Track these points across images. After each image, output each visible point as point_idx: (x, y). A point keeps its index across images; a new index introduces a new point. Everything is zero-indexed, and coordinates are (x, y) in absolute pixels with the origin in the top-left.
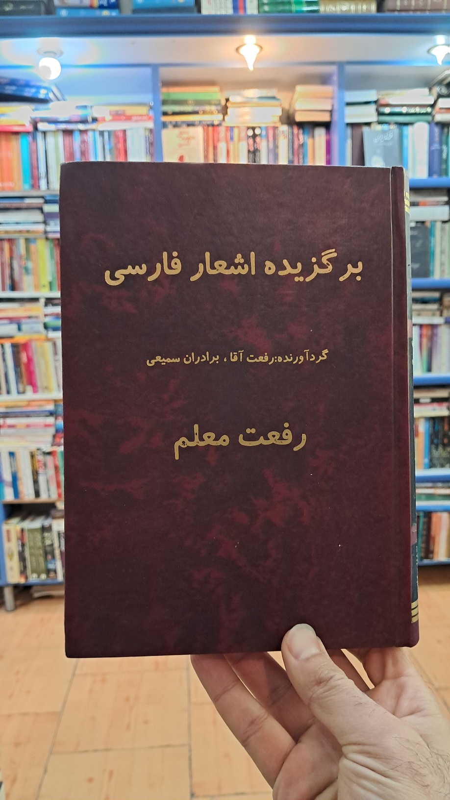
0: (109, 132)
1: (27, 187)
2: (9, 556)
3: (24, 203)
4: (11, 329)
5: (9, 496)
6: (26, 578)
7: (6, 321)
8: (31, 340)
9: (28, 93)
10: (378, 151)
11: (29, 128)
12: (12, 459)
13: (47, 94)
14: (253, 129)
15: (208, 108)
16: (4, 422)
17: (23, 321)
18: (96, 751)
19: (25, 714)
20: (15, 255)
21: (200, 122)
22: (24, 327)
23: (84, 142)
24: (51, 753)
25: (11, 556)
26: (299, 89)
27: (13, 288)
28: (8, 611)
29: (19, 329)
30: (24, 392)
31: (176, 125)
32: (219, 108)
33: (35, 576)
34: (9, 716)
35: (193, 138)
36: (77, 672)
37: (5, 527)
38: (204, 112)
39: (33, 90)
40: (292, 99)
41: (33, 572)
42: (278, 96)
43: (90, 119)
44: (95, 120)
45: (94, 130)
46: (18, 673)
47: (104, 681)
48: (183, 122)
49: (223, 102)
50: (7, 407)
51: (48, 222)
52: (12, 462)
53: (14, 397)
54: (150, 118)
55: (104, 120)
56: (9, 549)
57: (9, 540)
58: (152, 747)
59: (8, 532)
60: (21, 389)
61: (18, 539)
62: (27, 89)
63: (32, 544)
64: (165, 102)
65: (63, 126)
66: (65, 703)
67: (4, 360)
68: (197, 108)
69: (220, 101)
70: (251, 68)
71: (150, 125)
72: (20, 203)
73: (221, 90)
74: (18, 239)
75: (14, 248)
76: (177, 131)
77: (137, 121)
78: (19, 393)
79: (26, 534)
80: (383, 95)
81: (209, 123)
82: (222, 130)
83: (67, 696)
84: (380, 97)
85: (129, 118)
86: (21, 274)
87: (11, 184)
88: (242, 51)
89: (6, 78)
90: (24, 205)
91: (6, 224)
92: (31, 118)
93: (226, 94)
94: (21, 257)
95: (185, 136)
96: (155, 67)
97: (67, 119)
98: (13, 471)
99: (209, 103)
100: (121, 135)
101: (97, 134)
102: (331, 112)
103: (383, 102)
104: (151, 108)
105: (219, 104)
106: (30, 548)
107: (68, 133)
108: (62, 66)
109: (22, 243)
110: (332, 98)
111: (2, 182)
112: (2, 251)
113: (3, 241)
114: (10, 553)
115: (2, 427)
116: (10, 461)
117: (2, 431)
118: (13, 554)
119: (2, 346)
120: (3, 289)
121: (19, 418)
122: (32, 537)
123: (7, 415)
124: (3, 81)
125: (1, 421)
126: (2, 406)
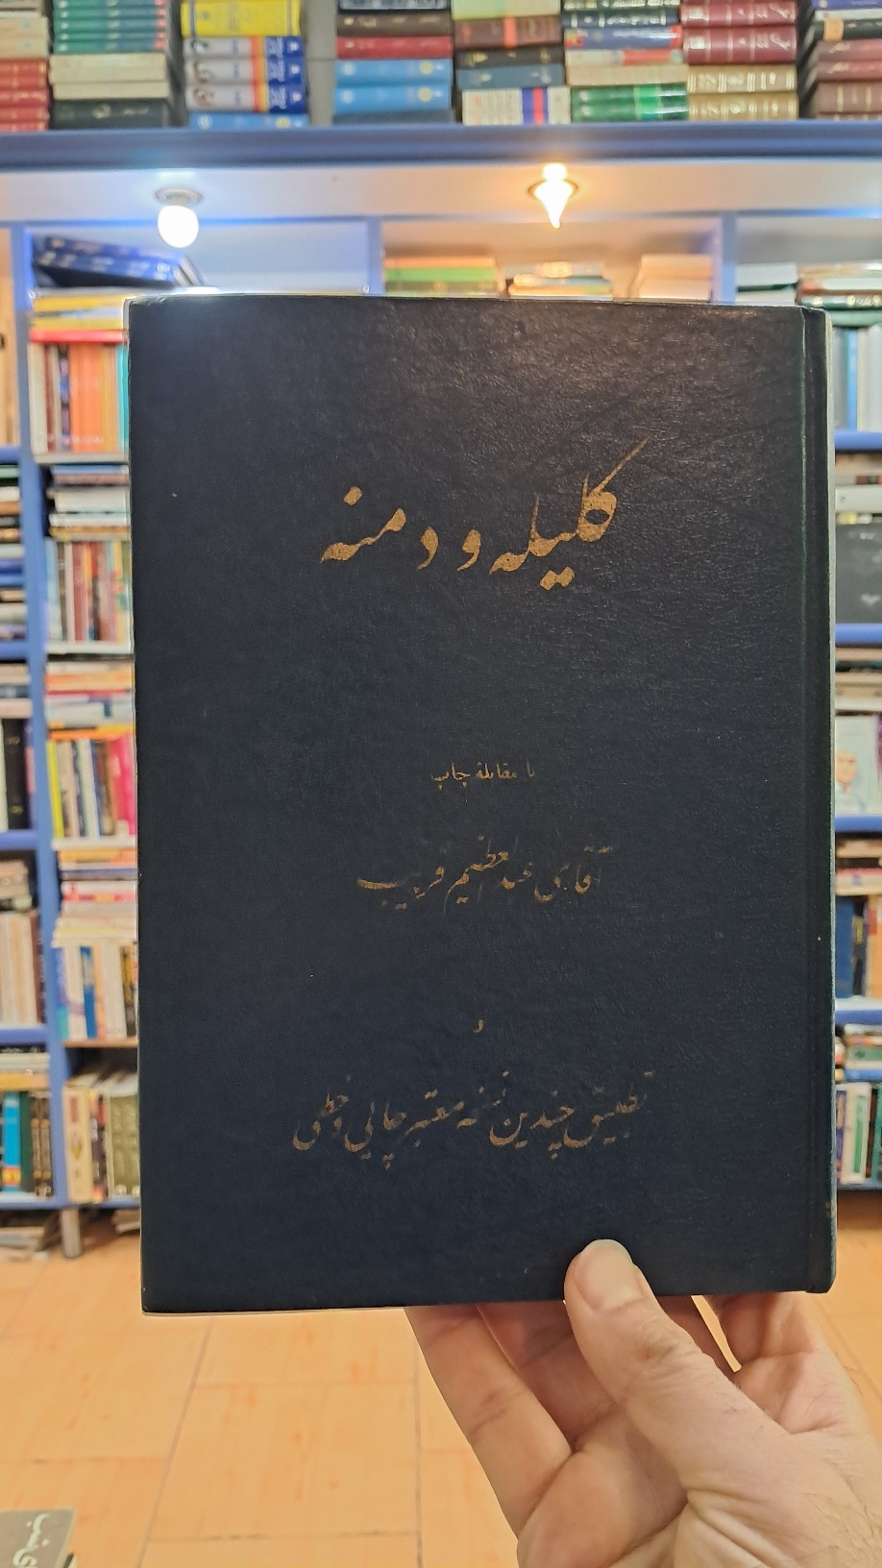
2: (74, 1149)
3: (121, 474)
4: (92, 712)
5: (77, 1033)
6: (106, 1193)
7: (84, 698)
8: (127, 734)
9: (134, 270)
12: (86, 960)
13: (171, 272)
16: (72, 889)
17: (115, 698)
18: (236, 1538)
19: (99, 1460)
20: (101, 573)
22: (115, 708)
24: (148, 1539)
25: (77, 1150)
26: (647, 261)
27: (97, 635)
28: (66, 1257)
29: (107, 713)
30: (112, 833)
33: (122, 1189)
34: (68, 1463)
36: (201, 1381)
37: (67, 1093)
39: (145, 266)
40: (633, 280)
41: (117, 1183)
42: (606, 275)
46: (86, 1378)
47: (251, 1400)
49: (501, 286)
50: (79, 861)
52: (86, 966)
53: (93, 842)
56: (75, 1134)
57: (75, 1118)
58: (345, 1535)
59: (74, 1102)
60: (107, 827)
61: (91, 1117)
62: (133, 264)
63: (118, 1127)
64: (391, 286)
66: (175, 1444)
67: (76, 770)
69: (495, 283)
70: (556, 224)
72: (114, 475)
73: (498, 265)
74: (110, 542)
75: (100, 558)
78: (102, 833)
79: (108, 1107)
80: (809, 273)
83: (179, 1428)
84: (803, 276)
86: (113, 609)
87: (97, 440)
88: (539, 192)
89: (94, 244)
90: (120, 479)
91: (87, 513)
93: (507, 271)
94: (113, 576)
96: (374, 222)
98: (88, 983)
99: (474, 288)
103: (809, 285)
105: (494, 290)
106: (115, 1134)
108: (202, 222)
109: (116, 549)
110: (711, 279)
111: (82, 434)
112: (77, 562)
113: (80, 547)
114: (76, 1144)
115: (70, 898)
116: (83, 965)
117: (67, 906)
118: (80, 1147)
119: (74, 744)
120: (79, 637)
121: (103, 882)
122: (118, 1113)
123: (78, 876)
124: (89, 249)
125: (66, 888)
126: (68, 859)
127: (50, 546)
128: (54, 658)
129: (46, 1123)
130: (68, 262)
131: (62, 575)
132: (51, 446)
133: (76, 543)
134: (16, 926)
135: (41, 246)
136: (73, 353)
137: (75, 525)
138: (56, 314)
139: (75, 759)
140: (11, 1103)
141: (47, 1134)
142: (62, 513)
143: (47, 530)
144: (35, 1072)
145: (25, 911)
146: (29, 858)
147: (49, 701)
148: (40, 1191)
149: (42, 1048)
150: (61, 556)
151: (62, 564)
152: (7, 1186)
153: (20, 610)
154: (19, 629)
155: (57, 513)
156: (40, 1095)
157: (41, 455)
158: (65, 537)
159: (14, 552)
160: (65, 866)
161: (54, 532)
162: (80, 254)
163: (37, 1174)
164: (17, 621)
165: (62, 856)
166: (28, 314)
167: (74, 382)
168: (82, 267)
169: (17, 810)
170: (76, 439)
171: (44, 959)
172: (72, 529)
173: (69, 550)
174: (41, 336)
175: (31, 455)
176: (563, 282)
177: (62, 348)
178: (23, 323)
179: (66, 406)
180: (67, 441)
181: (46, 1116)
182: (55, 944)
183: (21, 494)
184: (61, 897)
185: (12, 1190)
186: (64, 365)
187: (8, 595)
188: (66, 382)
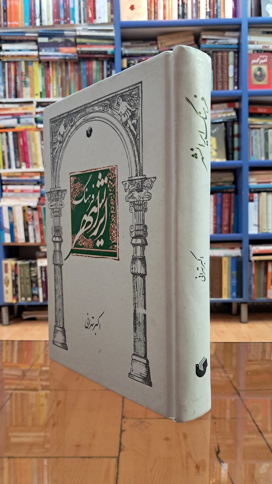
1: (27, 24)
2: (6, 283)
3: (25, 36)
4: (13, 122)
5: (7, 239)
6: (17, 300)
7: (10, 117)
8: (26, 130)
12: (10, 212)
16: (6, 188)
17: (21, 116)
20: (17, 73)
22: (22, 121)
27: (16, 96)
28: (4, 325)
29: (19, 122)
30: (20, 167)
33: (23, 299)
37: (4, 262)
41: (22, 296)
50: (8, 177)
51: (40, 49)
52: (10, 214)
53: (14, 170)
56: (6, 277)
57: (6, 271)
59: (6, 265)
60: (18, 165)
61: (12, 271)
63: (22, 276)
67: (8, 144)
72: (22, 36)
74: (21, 61)
75: (17, 67)
78: (17, 167)
79: (18, 268)
86: (21, 86)
87: (16, 23)
90: (25, 38)
91: (12, 50)
94: (22, 74)
98: (11, 221)
106: (21, 278)
109: (23, 64)
111: (11, 21)
112: (9, 70)
113: (10, 63)
114: (7, 281)
115: (5, 191)
116: (9, 214)
117: (4, 194)
118: (8, 282)
119: (7, 134)
120: (10, 97)
121: (16, 185)
122: (22, 270)
123: (8, 183)
125: (4, 187)
126: (4, 175)
128: (1, 103)
131: (4, 74)
133: (8, 62)
142: (4, 50)
150: (4, 67)
151: (4, 70)
155: (2, 50)
158: (5, 59)
160: (4, 178)
161: (1, 58)
165: (2, 175)
170: (8, 23)
172: (8, 56)
173: (6, 64)
179: (5, 11)
180: (5, 24)
184: (2, 191)
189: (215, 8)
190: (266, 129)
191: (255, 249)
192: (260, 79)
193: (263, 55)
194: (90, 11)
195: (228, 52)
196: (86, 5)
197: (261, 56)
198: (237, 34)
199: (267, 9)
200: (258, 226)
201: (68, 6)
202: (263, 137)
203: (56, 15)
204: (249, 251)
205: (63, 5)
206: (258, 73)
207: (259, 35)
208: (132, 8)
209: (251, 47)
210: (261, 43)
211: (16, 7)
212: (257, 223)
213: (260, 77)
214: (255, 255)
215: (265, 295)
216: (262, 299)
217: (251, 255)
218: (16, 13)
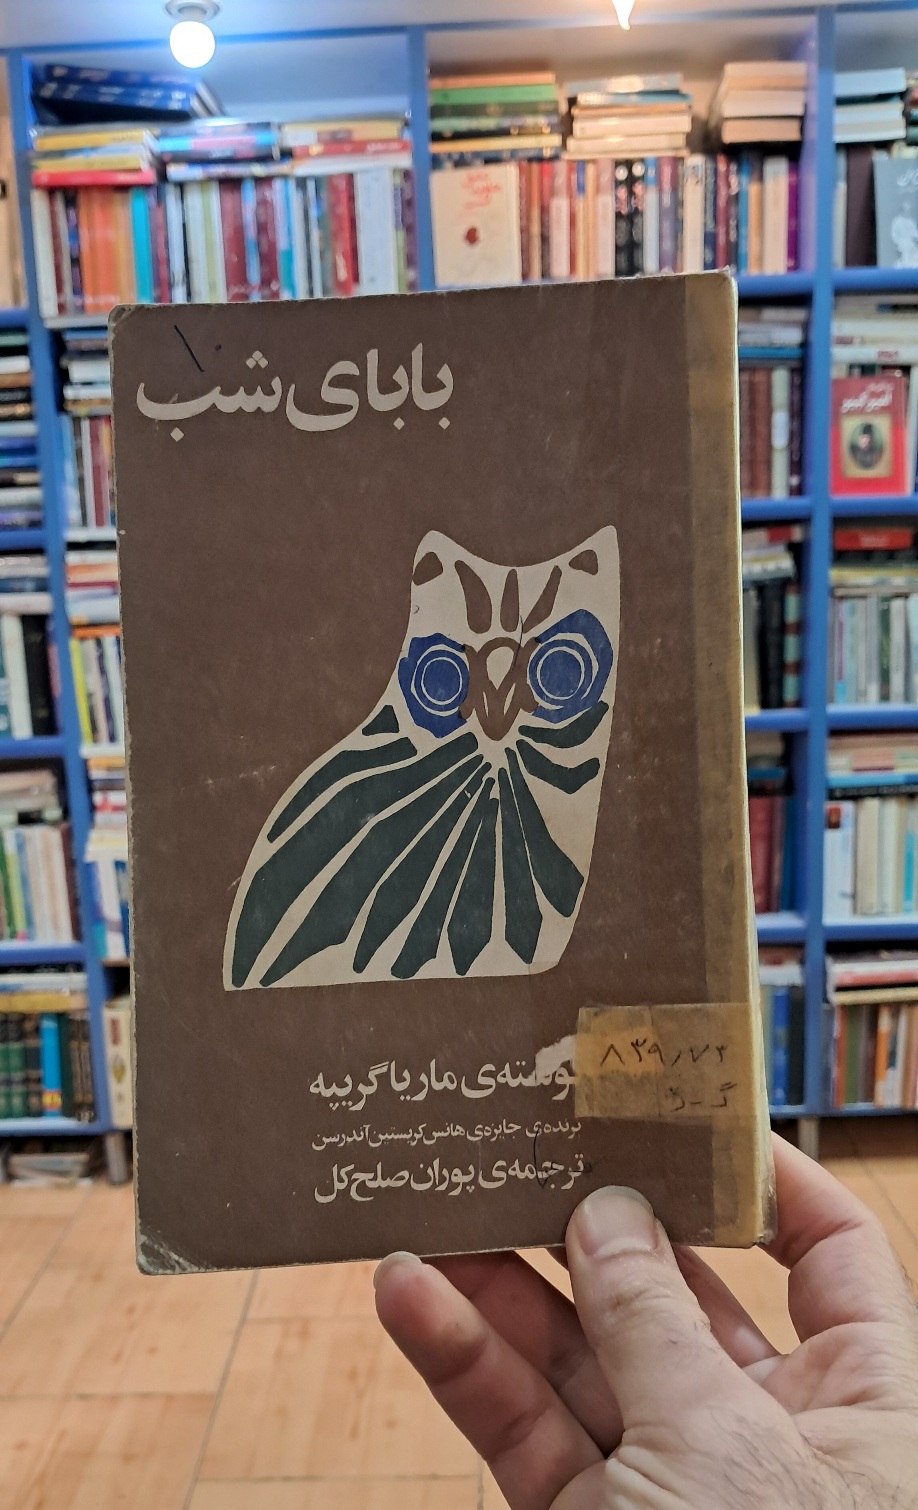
0: (318, 180)
2: (115, 1073)
5: (114, 948)
7: (107, 591)
9: (147, 99)
10: (907, 206)
11: (149, 175)
12: (120, 875)
13: (187, 99)
14: (629, 164)
15: (530, 121)
16: (104, 798)
18: (287, 1479)
19: (145, 1396)
21: (514, 154)
23: (264, 204)
24: (196, 1480)
25: (120, 1073)
26: (731, 69)
28: (114, 1184)
31: (461, 162)
32: (555, 120)
34: (114, 1399)
35: (497, 188)
36: (252, 1314)
37: (108, 1014)
38: (523, 132)
39: (158, 94)
40: (716, 94)
42: (685, 88)
43: (276, 153)
44: (287, 154)
45: (285, 177)
46: (131, 1310)
47: (305, 1334)
48: (476, 155)
49: (563, 107)
50: (110, 769)
52: (121, 880)
54: (404, 147)
55: (305, 154)
56: (116, 1058)
57: (116, 1040)
58: (403, 1478)
59: (115, 1023)
61: (133, 1038)
62: (144, 92)
64: (437, 112)
65: (220, 170)
66: (224, 1379)
67: (103, 671)
68: (506, 123)
69: (556, 103)
70: (625, 26)
71: (405, 161)
73: (560, 81)
76: (462, 174)
77: (377, 153)
81: (532, 154)
82: (561, 168)
83: (229, 1363)
84: (912, 82)
85: (359, 148)
87: (112, 299)
89: (101, 70)
91: (104, 383)
92: (152, 154)
93: (569, 89)
95: (479, 184)
96: (415, 33)
97: (228, 153)
98: (123, 897)
99: (532, 109)
100: (342, 185)
101: (292, 184)
102: (801, 119)
103: (917, 95)
104: (407, 124)
105: (555, 111)
107: (230, 184)
108: (219, 39)
110: (805, 89)
111: (95, 293)
112: (95, 439)
113: (97, 421)
114: (119, 1067)
115: (104, 807)
116: (117, 879)
117: (99, 817)
118: (123, 1070)
119: (99, 643)
120: (100, 523)
123: (110, 785)
124: (96, 76)
125: (98, 798)
126: (98, 767)
127: (66, 422)
128: (75, 546)
129: (85, 1046)
130: (72, 92)
131: (79, 454)
132: (61, 308)
133: (93, 418)
134: (45, 841)
135: (42, 76)
136: (82, 199)
137: (92, 397)
138: (61, 154)
139: (101, 658)
140: (49, 1025)
141: (88, 1055)
142: (76, 384)
143: (61, 404)
144: (73, 992)
145: (54, 824)
146: (56, 766)
147: (71, 594)
148: (82, 1115)
149: (79, 967)
150: (77, 432)
151: (79, 442)
152: (49, 1110)
153: (34, 494)
154: (36, 515)
155: (71, 384)
156: (78, 1017)
157: (52, 318)
158: (81, 411)
159: (26, 429)
160: (96, 774)
161: (70, 407)
162: (86, 82)
163: (79, 1097)
164: (33, 506)
165: (91, 763)
166: (31, 154)
167: (84, 233)
168: (88, 97)
169: (43, 713)
170: (89, 300)
171: (78, 874)
172: (89, 402)
173: (86, 425)
174: (44, 180)
175: (41, 320)
176: (634, 98)
177: (67, 193)
178: (24, 163)
179: (76, 261)
180: (79, 302)
181: (86, 1038)
182: (89, 857)
183: (32, 363)
184: (93, 808)
185: (54, 1115)
186: (72, 213)
187: (22, 478)
188: (75, 234)
189: (733, 223)
190: (887, 599)
191: (842, 970)
192: (868, 458)
193: (877, 382)
194: (341, 263)
195: (769, 371)
196: (328, 241)
197: (873, 387)
198: (799, 314)
199: (894, 234)
200: (854, 896)
201: (273, 246)
202: (874, 620)
203: (237, 274)
204: (824, 974)
205: (259, 244)
206: (863, 441)
207: (868, 317)
208: (472, 236)
209: (843, 355)
210: (875, 341)
211: (109, 247)
212: (848, 889)
213: (868, 455)
214: (841, 989)
215: (870, 1095)
216: (862, 1107)
217: (830, 988)
218: (112, 266)
